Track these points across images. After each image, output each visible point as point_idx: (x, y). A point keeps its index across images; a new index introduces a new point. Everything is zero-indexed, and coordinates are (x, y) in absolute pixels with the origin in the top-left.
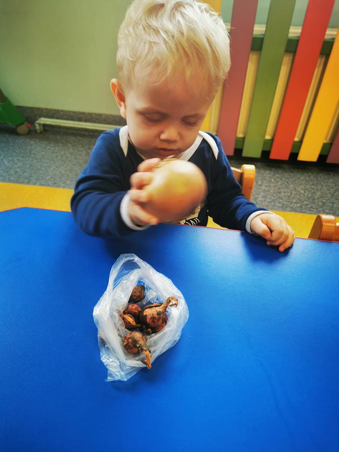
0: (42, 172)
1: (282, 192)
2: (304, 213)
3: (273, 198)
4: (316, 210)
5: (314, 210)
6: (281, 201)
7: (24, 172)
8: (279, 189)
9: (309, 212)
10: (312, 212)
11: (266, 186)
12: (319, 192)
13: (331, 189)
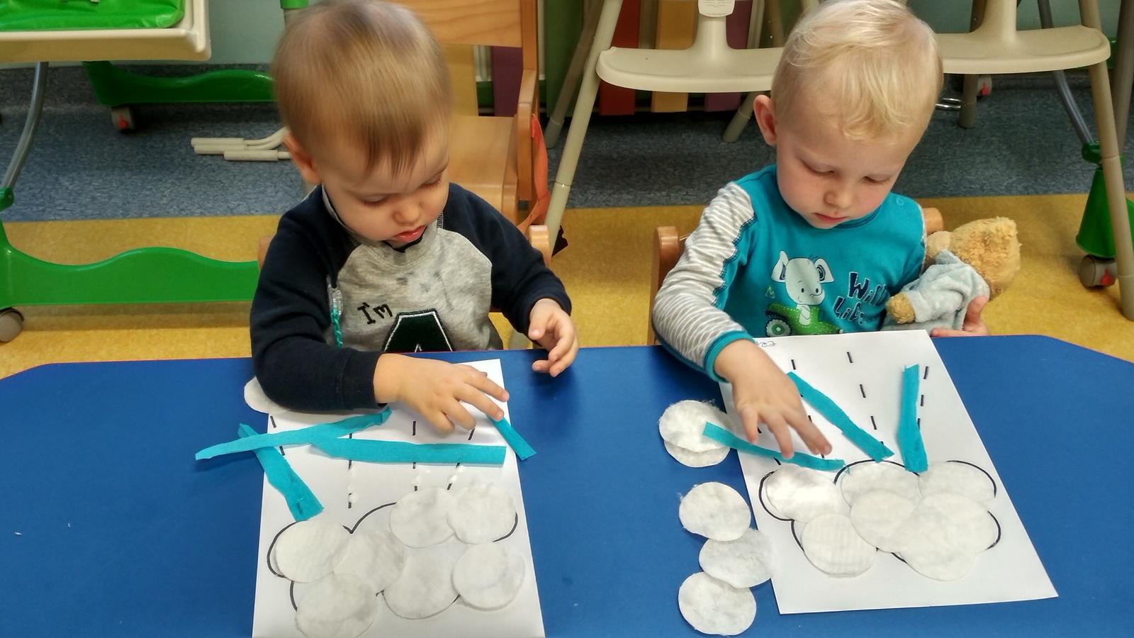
0: (148, 193)
1: (634, 174)
2: (674, 204)
3: (615, 186)
4: (695, 197)
5: (691, 197)
6: (632, 189)
7: (110, 197)
8: (626, 170)
9: (682, 203)
10: (688, 203)
11: (602, 168)
12: (701, 166)
13: (722, 159)
